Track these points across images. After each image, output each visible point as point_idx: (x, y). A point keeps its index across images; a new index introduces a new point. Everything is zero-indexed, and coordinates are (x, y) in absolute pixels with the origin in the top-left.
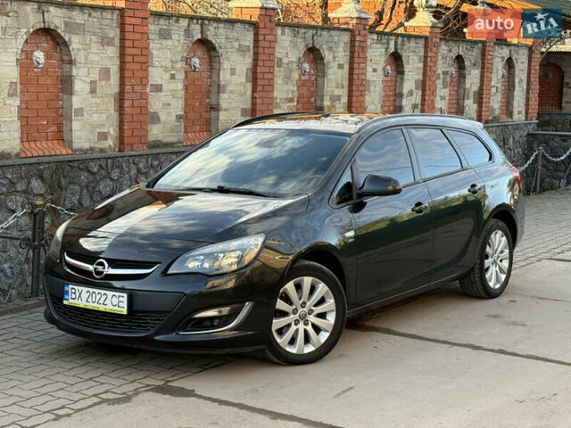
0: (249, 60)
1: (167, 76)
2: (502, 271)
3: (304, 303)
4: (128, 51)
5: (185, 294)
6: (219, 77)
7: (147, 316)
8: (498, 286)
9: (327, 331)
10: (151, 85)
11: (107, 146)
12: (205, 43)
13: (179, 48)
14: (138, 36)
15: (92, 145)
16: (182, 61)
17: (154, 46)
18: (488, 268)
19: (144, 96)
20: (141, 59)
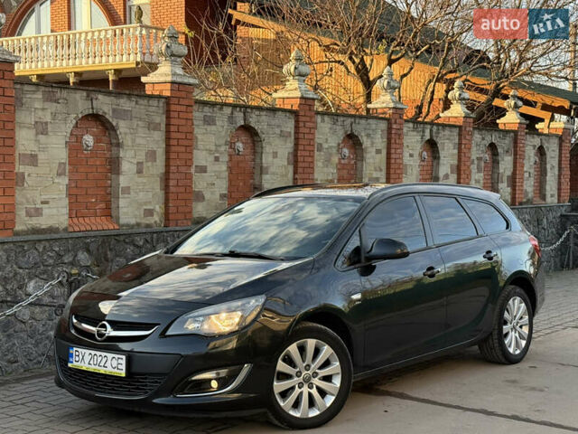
0: (290, 145)
1: (212, 158)
2: (521, 337)
3: (308, 365)
4: (173, 135)
5: (182, 356)
6: (261, 159)
7: (146, 378)
8: (518, 352)
9: (333, 395)
10: (196, 166)
11: (153, 222)
12: (247, 129)
13: (223, 133)
14: (183, 122)
15: (139, 221)
16: (226, 145)
17: (199, 131)
18: (507, 334)
19: (189, 177)
20: (186, 142)
